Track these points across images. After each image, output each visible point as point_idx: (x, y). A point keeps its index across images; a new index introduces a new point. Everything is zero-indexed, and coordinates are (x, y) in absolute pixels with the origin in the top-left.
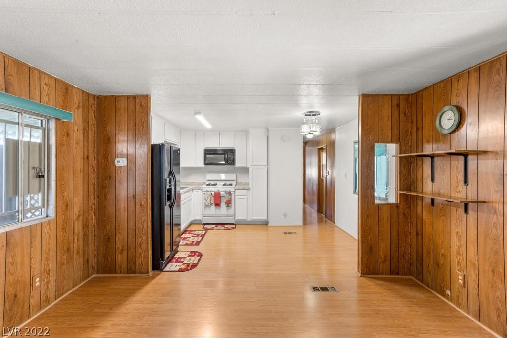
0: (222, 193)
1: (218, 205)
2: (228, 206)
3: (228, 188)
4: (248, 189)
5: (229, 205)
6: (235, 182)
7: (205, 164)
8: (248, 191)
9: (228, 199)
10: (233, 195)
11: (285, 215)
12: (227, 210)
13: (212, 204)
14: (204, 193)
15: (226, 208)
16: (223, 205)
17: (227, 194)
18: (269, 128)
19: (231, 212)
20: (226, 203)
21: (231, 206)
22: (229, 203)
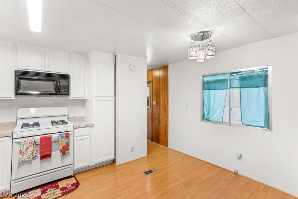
0: (54, 137)
1: (45, 156)
2: (64, 154)
3: (63, 128)
4: (92, 126)
5: (66, 152)
6: (67, 117)
7: (17, 94)
8: (92, 129)
9: (64, 145)
10: (71, 137)
11: (133, 149)
12: (62, 159)
13: (35, 158)
14: (19, 143)
15: (60, 158)
16: (56, 154)
17: (62, 137)
18: (117, 54)
19: (68, 160)
20: (61, 151)
21: (69, 153)
22: (65, 150)
